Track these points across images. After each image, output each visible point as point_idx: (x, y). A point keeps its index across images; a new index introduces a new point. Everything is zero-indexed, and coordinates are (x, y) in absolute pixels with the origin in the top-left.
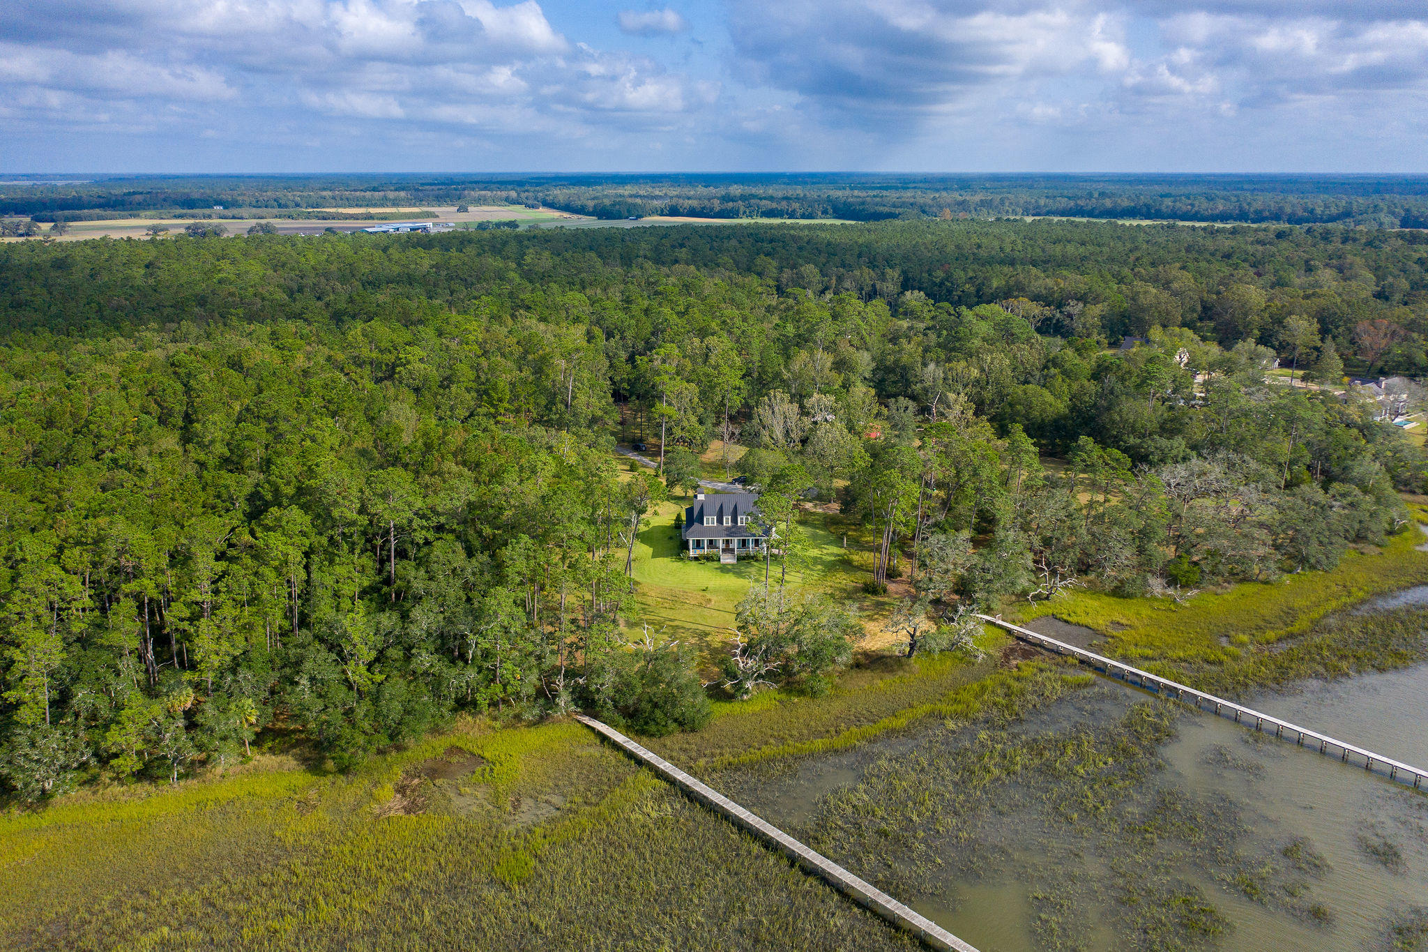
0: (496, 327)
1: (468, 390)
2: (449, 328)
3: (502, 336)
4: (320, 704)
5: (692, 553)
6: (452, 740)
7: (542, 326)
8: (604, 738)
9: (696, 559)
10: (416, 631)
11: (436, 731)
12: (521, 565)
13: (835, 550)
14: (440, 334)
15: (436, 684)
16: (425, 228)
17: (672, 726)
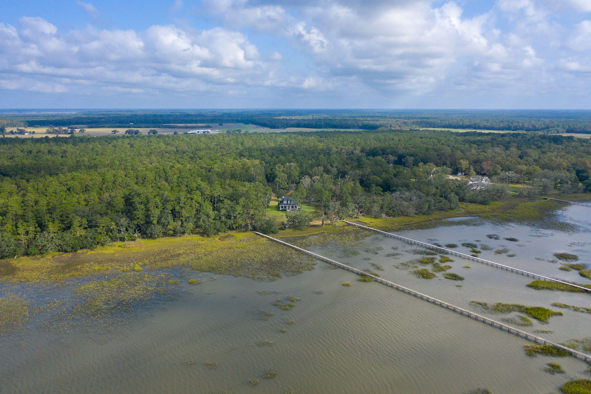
0: (235, 161)
1: (229, 175)
2: (224, 160)
3: (237, 163)
4: (204, 225)
5: (281, 209)
6: (228, 234)
7: (248, 161)
8: (257, 234)
9: (281, 210)
10: (222, 214)
11: (225, 232)
12: (242, 203)
13: (314, 210)
14: (222, 162)
15: (225, 223)
16: (208, 132)
17: (271, 233)
